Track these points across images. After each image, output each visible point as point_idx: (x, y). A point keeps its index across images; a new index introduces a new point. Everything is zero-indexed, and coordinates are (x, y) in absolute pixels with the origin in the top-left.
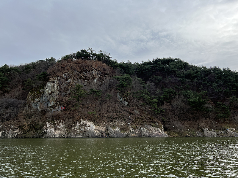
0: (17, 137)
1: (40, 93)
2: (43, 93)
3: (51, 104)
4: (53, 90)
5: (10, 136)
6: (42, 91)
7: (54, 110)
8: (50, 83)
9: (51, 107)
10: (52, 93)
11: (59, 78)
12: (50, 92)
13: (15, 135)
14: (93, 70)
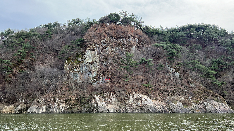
0: (63, 112)
1: (78, 62)
2: (83, 62)
3: (93, 75)
4: (94, 59)
5: (56, 110)
6: (80, 60)
7: (97, 82)
8: (90, 51)
9: (94, 78)
10: (93, 62)
11: (97, 45)
12: (91, 61)
13: (62, 110)
14: (130, 36)
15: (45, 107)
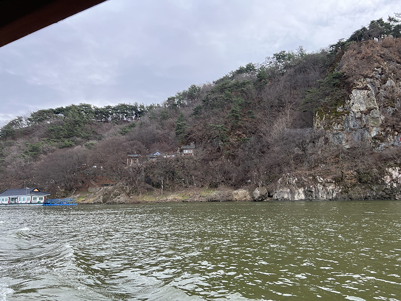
0: (336, 199)
2: (348, 113)
3: (372, 133)
4: (370, 105)
8: (358, 91)
9: (375, 138)
10: (369, 110)
12: (363, 108)
15: (301, 190)
